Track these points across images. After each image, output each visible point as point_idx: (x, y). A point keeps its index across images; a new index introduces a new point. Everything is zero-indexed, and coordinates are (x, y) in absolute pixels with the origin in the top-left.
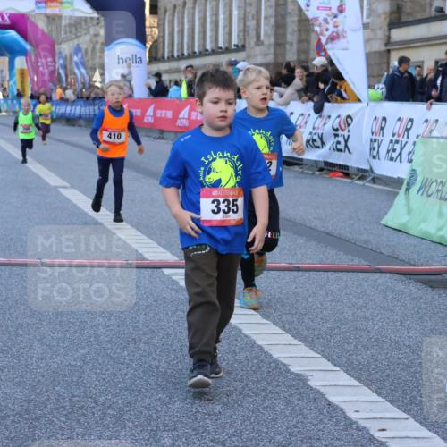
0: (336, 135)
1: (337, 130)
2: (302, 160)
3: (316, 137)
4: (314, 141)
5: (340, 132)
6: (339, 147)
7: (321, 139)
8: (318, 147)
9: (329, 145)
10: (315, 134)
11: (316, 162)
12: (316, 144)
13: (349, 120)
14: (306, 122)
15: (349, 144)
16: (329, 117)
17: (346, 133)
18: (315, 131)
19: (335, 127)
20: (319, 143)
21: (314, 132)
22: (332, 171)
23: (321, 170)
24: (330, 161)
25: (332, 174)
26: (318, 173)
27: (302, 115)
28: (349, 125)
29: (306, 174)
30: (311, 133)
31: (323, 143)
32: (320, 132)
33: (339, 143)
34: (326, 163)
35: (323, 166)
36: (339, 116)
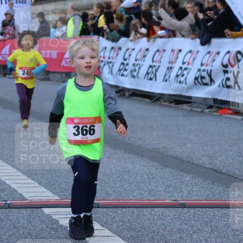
0: (226, 72)
1: (226, 66)
2: (190, 98)
3: (204, 74)
4: (203, 78)
5: (229, 69)
6: (228, 83)
7: (210, 76)
8: (206, 84)
9: (218, 82)
10: (204, 70)
11: (205, 99)
12: (204, 81)
13: (239, 56)
14: (194, 59)
15: (238, 80)
16: (218, 53)
17: (235, 69)
18: (204, 67)
19: (224, 64)
20: (207, 80)
21: (202, 68)
22: (222, 108)
23: (211, 107)
24: (220, 98)
25: (221, 111)
26: (207, 111)
27: (190, 52)
28: (239, 61)
29: (196, 111)
30: (199, 70)
31: (212, 81)
32: (209, 68)
33: (228, 79)
34: (215, 100)
35: (212, 103)
36: (228, 52)
